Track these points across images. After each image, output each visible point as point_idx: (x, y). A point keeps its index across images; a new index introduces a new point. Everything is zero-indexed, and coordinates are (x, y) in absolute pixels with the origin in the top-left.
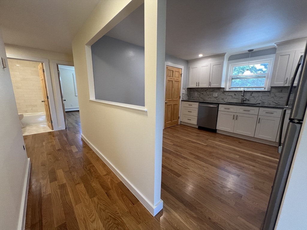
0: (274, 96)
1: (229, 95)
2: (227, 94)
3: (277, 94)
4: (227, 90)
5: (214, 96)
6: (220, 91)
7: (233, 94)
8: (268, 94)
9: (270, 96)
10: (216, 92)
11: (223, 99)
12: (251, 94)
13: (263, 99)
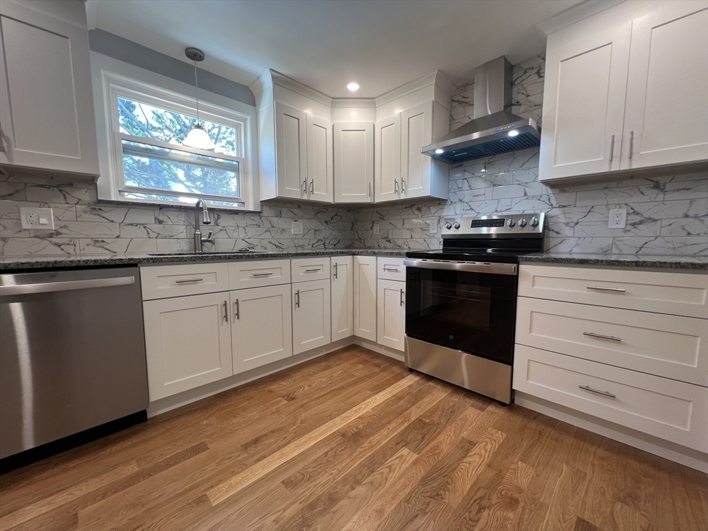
0: (270, 226)
1: (128, 221)
2: (117, 215)
3: (275, 221)
4: (113, 199)
5: (25, 225)
6: (71, 200)
7: (148, 218)
8: (256, 218)
9: (262, 226)
10: (44, 204)
11: (97, 242)
12: (216, 221)
13: (249, 236)
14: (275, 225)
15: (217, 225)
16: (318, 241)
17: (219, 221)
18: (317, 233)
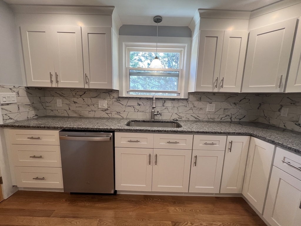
0: (193, 106)
1: (128, 105)
2: (124, 102)
3: (196, 103)
4: (124, 96)
5: (100, 107)
6: (112, 97)
7: (134, 103)
8: (185, 102)
9: (188, 106)
10: (104, 99)
11: (118, 113)
12: (163, 104)
13: (180, 112)
14: (196, 106)
15: (164, 106)
16: (226, 116)
17: (164, 104)
18: (226, 111)
